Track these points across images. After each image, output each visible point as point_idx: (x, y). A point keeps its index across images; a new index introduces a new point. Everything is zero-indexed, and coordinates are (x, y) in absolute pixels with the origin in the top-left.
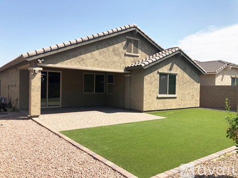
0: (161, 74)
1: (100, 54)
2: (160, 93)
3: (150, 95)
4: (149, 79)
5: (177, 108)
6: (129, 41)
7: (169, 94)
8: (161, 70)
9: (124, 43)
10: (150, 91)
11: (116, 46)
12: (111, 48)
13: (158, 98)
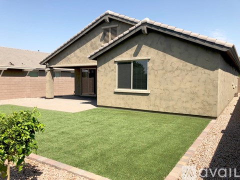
0: (120, 63)
1: (81, 51)
2: (119, 87)
3: (105, 88)
4: (103, 70)
5: (151, 110)
6: (106, 31)
7: (133, 88)
8: (119, 58)
9: (101, 35)
10: (105, 84)
11: (93, 40)
12: (89, 44)
13: (115, 93)
